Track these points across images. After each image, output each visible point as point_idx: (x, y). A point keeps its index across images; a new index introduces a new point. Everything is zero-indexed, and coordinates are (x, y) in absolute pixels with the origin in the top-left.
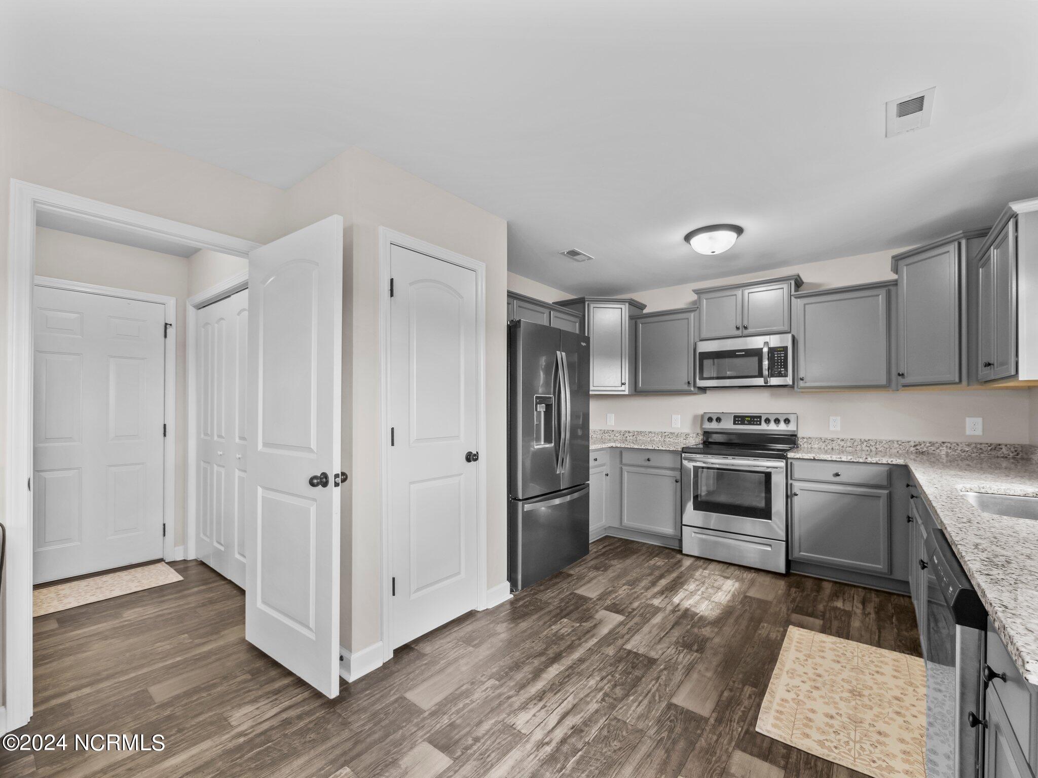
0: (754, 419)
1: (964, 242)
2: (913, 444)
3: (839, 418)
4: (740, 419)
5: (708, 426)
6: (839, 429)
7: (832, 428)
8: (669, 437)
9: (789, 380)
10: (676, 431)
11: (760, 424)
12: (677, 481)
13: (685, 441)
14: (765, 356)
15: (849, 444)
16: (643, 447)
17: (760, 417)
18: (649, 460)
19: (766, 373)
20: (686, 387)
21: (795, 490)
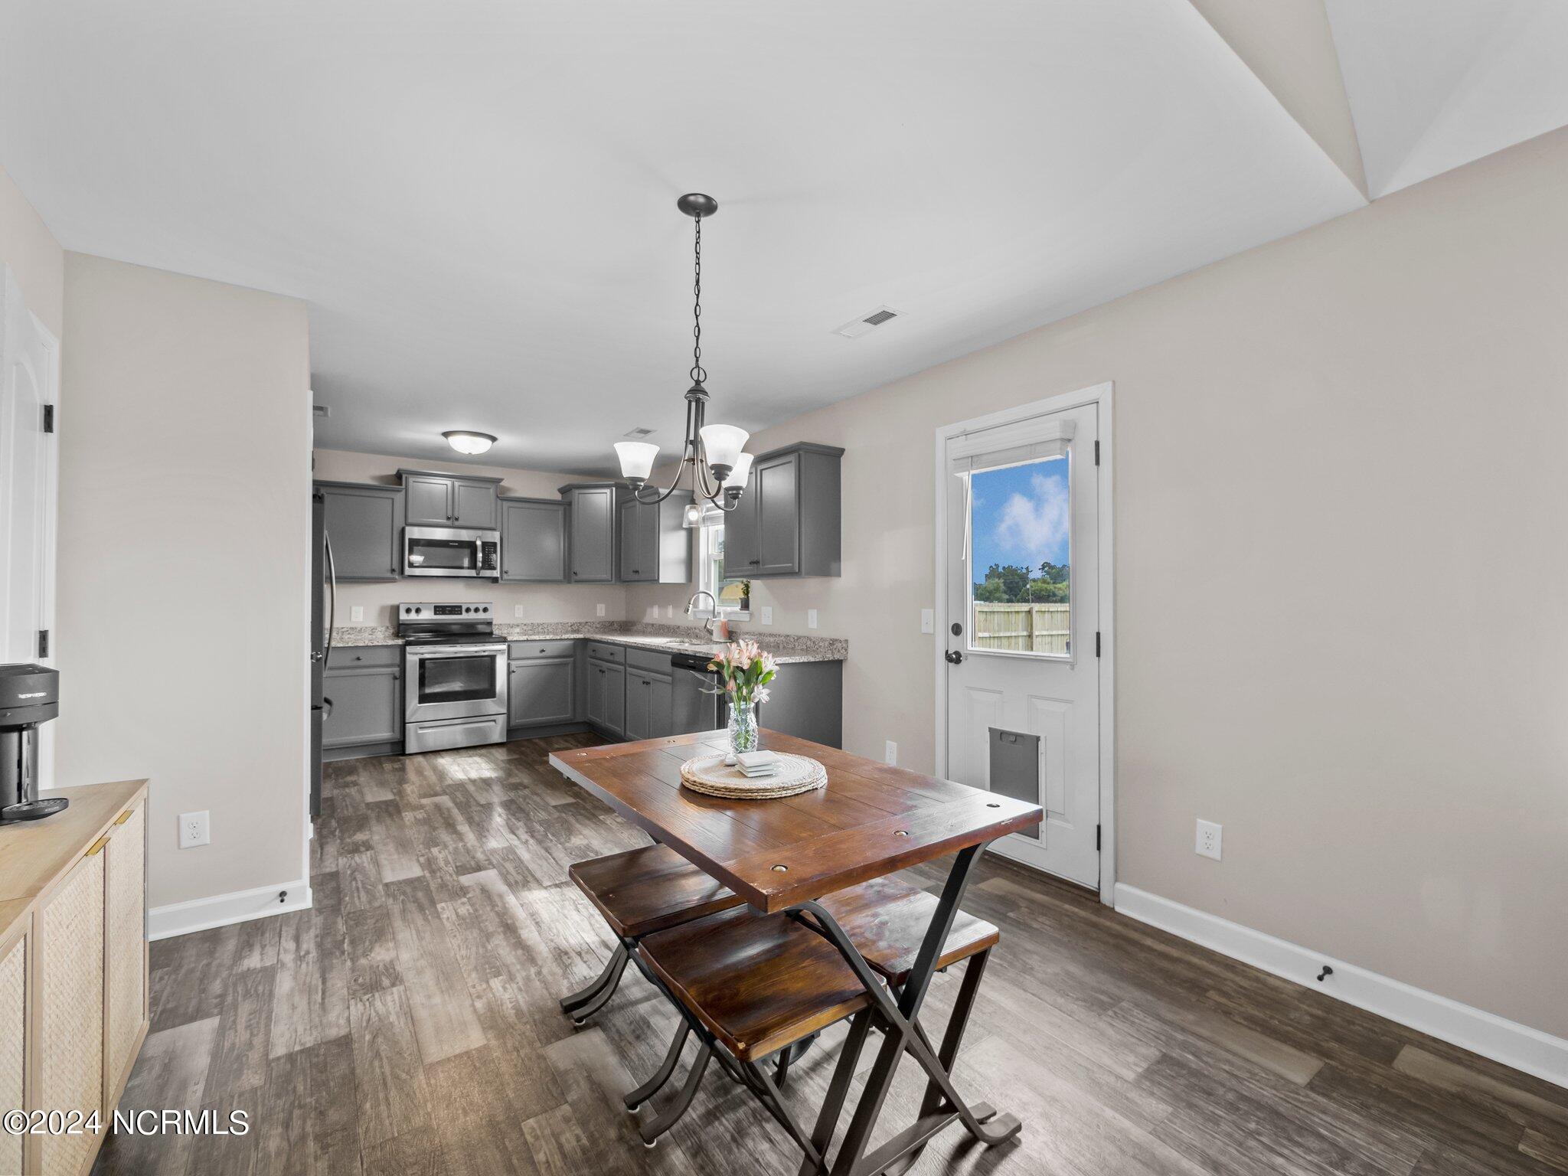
0: (455, 609)
1: (614, 489)
2: (570, 624)
3: (521, 606)
4: (439, 609)
5: (403, 616)
6: (521, 616)
7: (516, 615)
8: (349, 634)
9: (496, 573)
10: (359, 626)
11: (461, 614)
12: (395, 678)
13: (370, 636)
14: (479, 549)
15: (530, 628)
16: (350, 645)
17: (461, 607)
18: (358, 659)
19: (480, 564)
20: (389, 575)
21: (513, 668)
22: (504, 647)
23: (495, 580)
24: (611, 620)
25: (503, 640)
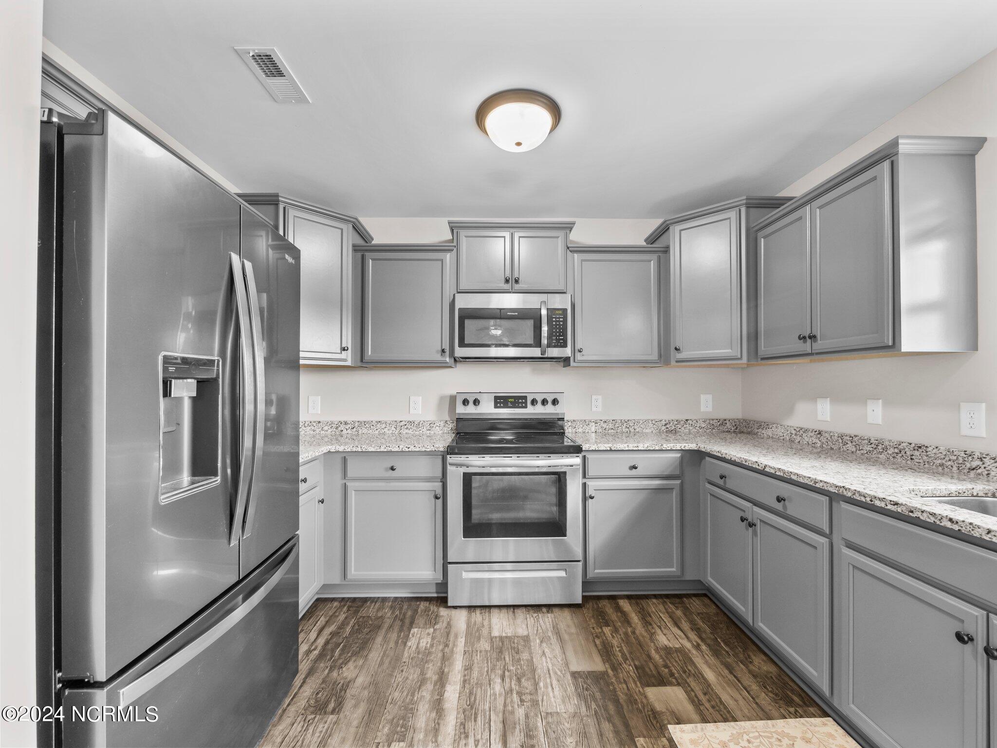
0: (518, 401)
1: (743, 210)
2: (664, 423)
3: (600, 397)
4: (501, 401)
5: (461, 409)
6: (600, 409)
7: (594, 409)
8: (407, 428)
9: (567, 352)
10: (417, 419)
11: (526, 407)
12: (437, 498)
13: (428, 432)
14: (545, 319)
15: (611, 426)
16: (382, 449)
17: (525, 398)
18: (392, 469)
19: (545, 341)
20: (438, 357)
21: (590, 492)
22: (576, 460)
23: (566, 361)
24: (722, 416)
25: (577, 450)
